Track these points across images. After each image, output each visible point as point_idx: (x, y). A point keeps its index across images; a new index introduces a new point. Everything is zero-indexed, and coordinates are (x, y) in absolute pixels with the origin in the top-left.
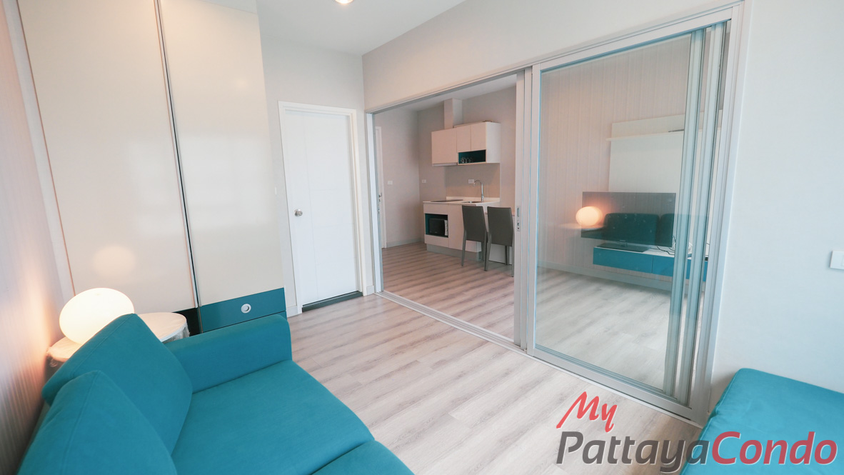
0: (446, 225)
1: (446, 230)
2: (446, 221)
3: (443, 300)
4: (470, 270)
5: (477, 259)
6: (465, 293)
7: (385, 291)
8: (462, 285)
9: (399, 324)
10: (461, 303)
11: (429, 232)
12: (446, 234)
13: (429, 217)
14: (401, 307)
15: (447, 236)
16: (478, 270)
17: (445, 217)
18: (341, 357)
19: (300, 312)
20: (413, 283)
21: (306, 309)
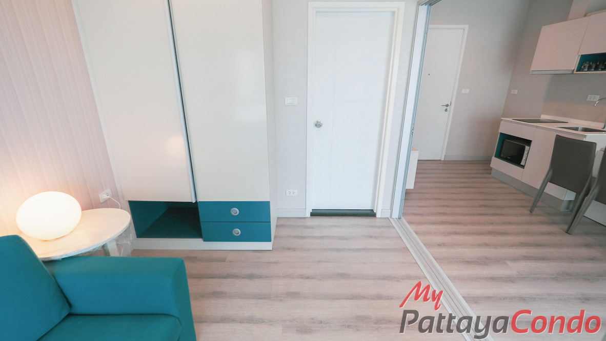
0: (526, 153)
1: (524, 158)
2: (527, 148)
3: (468, 262)
4: (542, 223)
5: (563, 208)
6: (509, 263)
7: (403, 219)
8: (513, 245)
9: (385, 278)
10: (493, 279)
11: (499, 156)
12: (522, 163)
13: (505, 138)
14: (406, 249)
15: (523, 167)
16: (554, 228)
17: (528, 142)
18: (295, 295)
19: (308, 215)
20: (444, 218)
21: (315, 214)
